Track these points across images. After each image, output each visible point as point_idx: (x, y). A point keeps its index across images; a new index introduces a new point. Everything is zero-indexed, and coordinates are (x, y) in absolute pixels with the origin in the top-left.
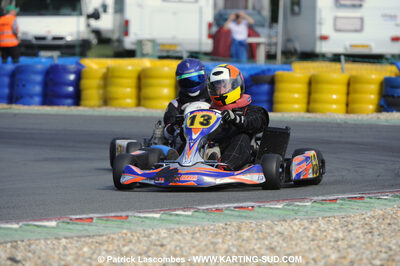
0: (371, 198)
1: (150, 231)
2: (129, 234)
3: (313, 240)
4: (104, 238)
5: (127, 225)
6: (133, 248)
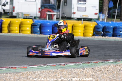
0: (100, 62)
1: (35, 71)
2: (28, 73)
3: (85, 75)
4: (21, 74)
5: (27, 70)
6: (31, 76)
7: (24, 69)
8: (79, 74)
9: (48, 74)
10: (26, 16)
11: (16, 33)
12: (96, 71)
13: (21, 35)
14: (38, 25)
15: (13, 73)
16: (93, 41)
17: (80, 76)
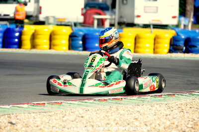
0: (178, 95)
1: (74, 110)
2: (64, 112)
3: (155, 115)
4: (53, 113)
5: (62, 107)
6: (68, 118)
7: (57, 106)
8: (144, 114)
9: (95, 113)
10: (61, 22)
11: (44, 50)
12: (172, 109)
13: (52, 52)
14: (80, 35)
15: (40, 113)
16: (168, 60)
17: (146, 116)
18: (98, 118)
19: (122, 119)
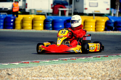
0: (110, 56)
1: (47, 66)
2: (41, 67)
3: (96, 68)
4: (34, 68)
5: (40, 64)
6: (43, 71)
7: (36, 63)
8: (89, 68)
9: (59, 68)
10: (39, 13)
11: (29, 29)
12: (106, 65)
13: (34, 31)
14: (50, 21)
15: (26, 68)
16: (104, 35)
17: (90, 69)
18: (61, 70)
19: (76, 71)
